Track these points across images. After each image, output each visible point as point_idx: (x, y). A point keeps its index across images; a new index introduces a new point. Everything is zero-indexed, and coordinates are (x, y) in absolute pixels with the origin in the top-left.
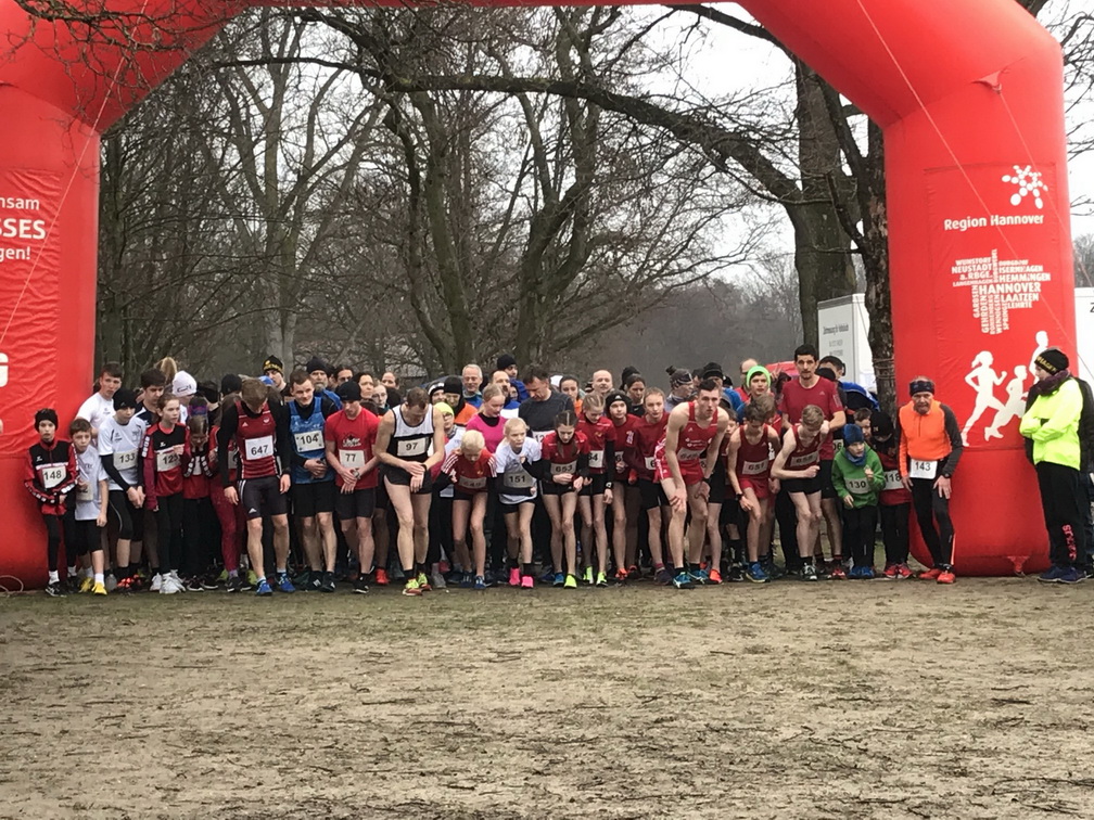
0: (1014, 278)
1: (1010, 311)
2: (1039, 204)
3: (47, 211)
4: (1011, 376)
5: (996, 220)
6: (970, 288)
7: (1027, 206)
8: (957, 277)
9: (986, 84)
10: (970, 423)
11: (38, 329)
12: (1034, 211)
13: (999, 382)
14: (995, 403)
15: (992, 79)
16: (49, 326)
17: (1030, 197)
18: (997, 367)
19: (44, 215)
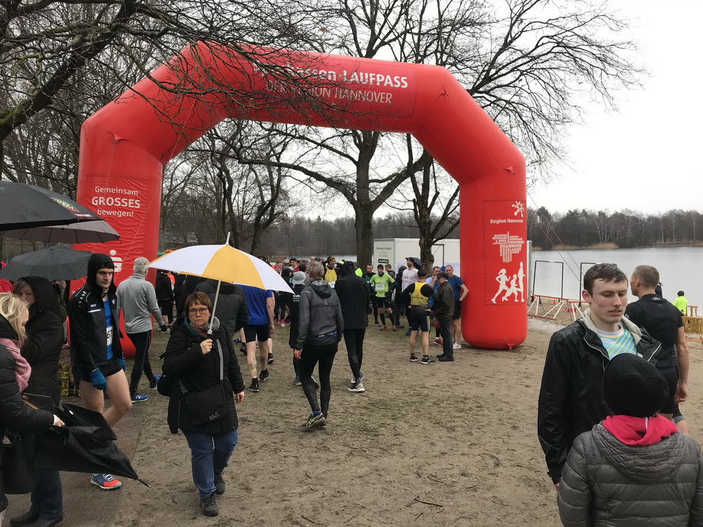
0: (514, 242)
1: (513, 254)
2: (522, 216)
3: (141, 196)
4: (512, 278)
5: (509, 221)
6: (499, 245)
7: (518, 217)
8: (494, 241)
9: (509, 171)
10: (497, 295)
11: (135, 247)
12: (521, 218)
13: (508, 280)
14: (506, 288)
15: (511, 168)
16: (140, 246)
17: (519, 213)
18: (507, 275)
19: (139, 198)
